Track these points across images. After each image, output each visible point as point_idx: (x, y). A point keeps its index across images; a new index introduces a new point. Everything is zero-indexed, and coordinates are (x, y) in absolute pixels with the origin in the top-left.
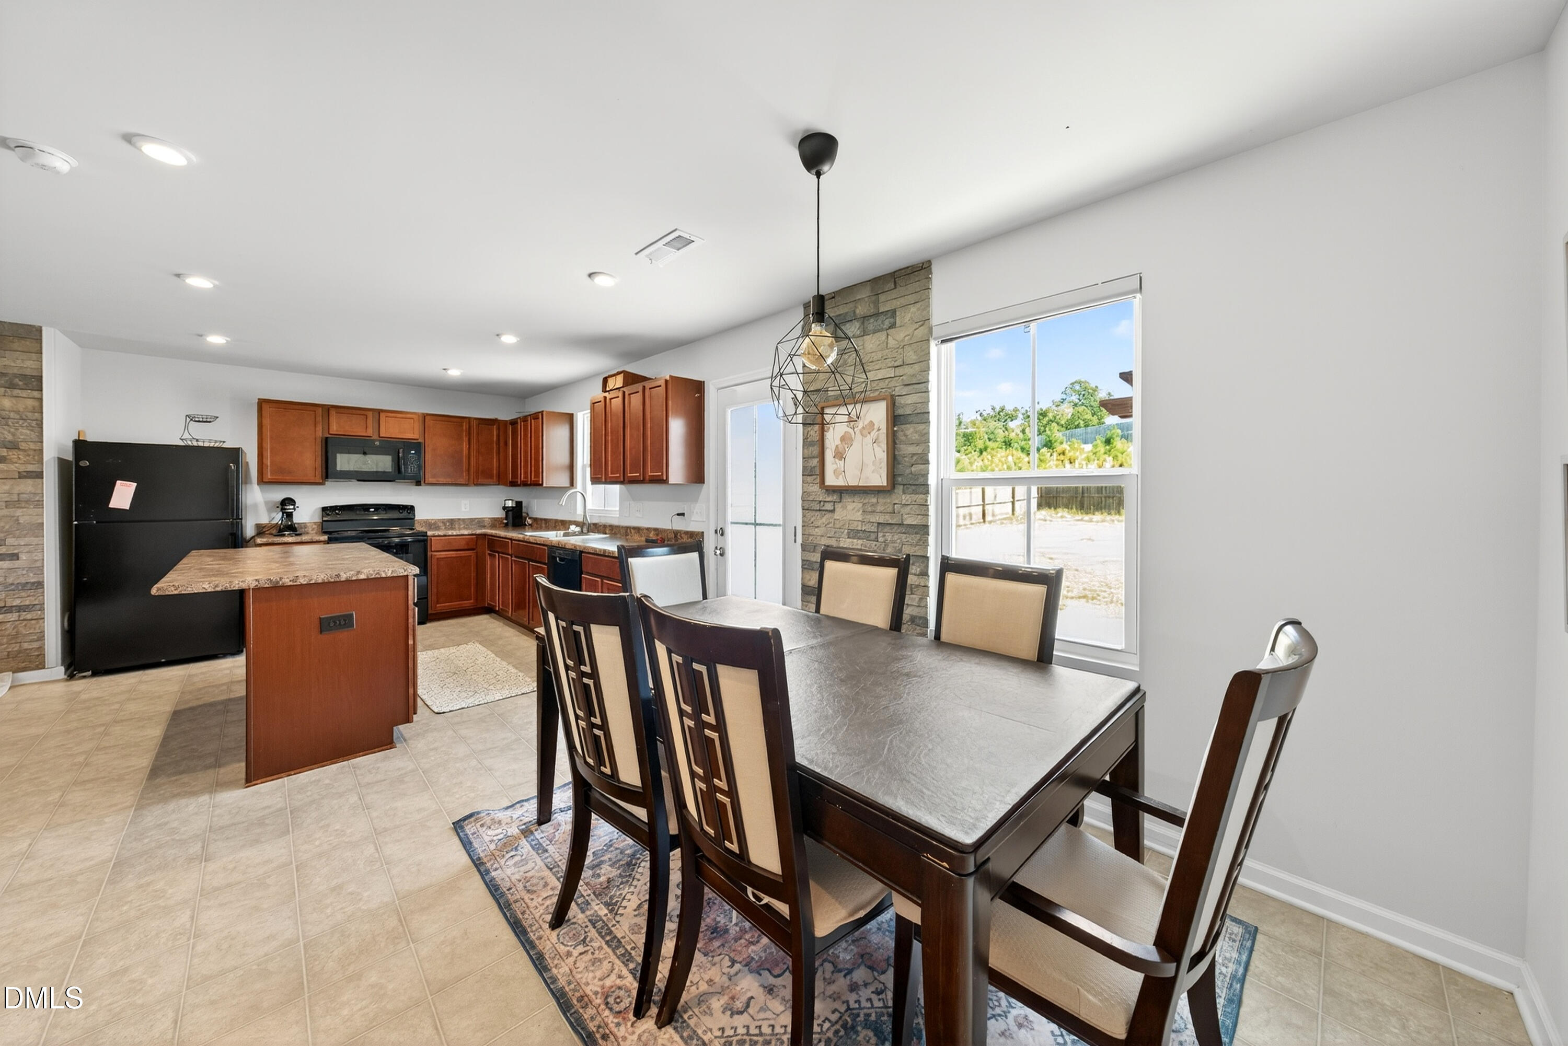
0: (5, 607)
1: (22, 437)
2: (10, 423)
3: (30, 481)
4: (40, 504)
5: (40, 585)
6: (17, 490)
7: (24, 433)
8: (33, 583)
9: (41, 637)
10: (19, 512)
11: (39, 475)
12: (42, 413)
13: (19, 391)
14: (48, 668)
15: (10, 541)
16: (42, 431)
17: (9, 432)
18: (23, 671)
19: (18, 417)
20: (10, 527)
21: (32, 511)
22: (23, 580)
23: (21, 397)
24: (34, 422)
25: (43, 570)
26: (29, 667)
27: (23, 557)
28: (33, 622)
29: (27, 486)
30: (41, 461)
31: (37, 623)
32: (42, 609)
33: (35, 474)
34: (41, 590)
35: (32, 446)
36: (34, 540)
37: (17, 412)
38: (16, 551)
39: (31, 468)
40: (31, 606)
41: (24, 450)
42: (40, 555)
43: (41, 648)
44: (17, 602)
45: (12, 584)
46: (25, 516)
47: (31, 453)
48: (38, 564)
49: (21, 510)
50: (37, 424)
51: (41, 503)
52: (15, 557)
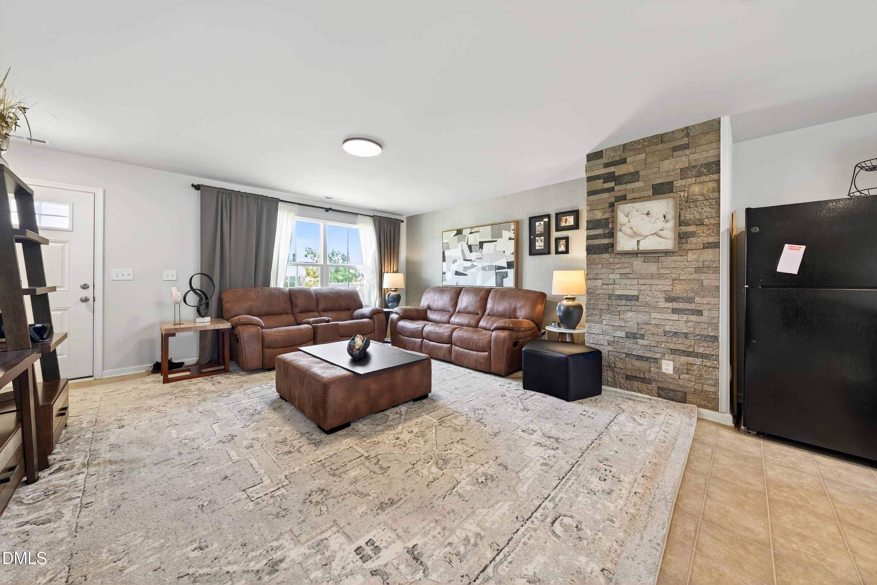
0: (694, 352)
1: (706, 214)
2: (698, 204)
3: (710, 251)
4: (717, 270)
5: (715, 339)
6: (702, 258)
7: (707, 211)
8: (712, 336)
9: (716, 384)
10: (703, 277)
11: (716, 245)
12: (719, 192)
13: (704, 177)
14: (720, 412)
15: (697, 299)
16: (720, 206)
17: (698, 212)
18: (705, 408)
19: (703, 198)
20: (698, 289)
21: (712, 276)
22: (705, 333)
23: (706, 182)
24: (714, 201)
25: (718, 327)
26: (708, 406)
27: (705, 313)
28: (711, 369)
29: (708, 255)
30: (718, 233)
31: (714, 371)
32: (717, 360)
33: (713, 245)
34: (716, 344)
35: (712, 221)
36: (713, 301)
37: (703, 195)
38: (700, 309)
39: (711, 240)
40: (710, 356)
41: (706, 225)
42: (716, 312)
43: (716, 393)
44: (701, 350)
45: (698, 335)
46: (707, 279)
47: (712, 227)
48: (715, 321)
49: (704, 275)
50: (716, 202)
51: (718, 268)
52: (699, 313)
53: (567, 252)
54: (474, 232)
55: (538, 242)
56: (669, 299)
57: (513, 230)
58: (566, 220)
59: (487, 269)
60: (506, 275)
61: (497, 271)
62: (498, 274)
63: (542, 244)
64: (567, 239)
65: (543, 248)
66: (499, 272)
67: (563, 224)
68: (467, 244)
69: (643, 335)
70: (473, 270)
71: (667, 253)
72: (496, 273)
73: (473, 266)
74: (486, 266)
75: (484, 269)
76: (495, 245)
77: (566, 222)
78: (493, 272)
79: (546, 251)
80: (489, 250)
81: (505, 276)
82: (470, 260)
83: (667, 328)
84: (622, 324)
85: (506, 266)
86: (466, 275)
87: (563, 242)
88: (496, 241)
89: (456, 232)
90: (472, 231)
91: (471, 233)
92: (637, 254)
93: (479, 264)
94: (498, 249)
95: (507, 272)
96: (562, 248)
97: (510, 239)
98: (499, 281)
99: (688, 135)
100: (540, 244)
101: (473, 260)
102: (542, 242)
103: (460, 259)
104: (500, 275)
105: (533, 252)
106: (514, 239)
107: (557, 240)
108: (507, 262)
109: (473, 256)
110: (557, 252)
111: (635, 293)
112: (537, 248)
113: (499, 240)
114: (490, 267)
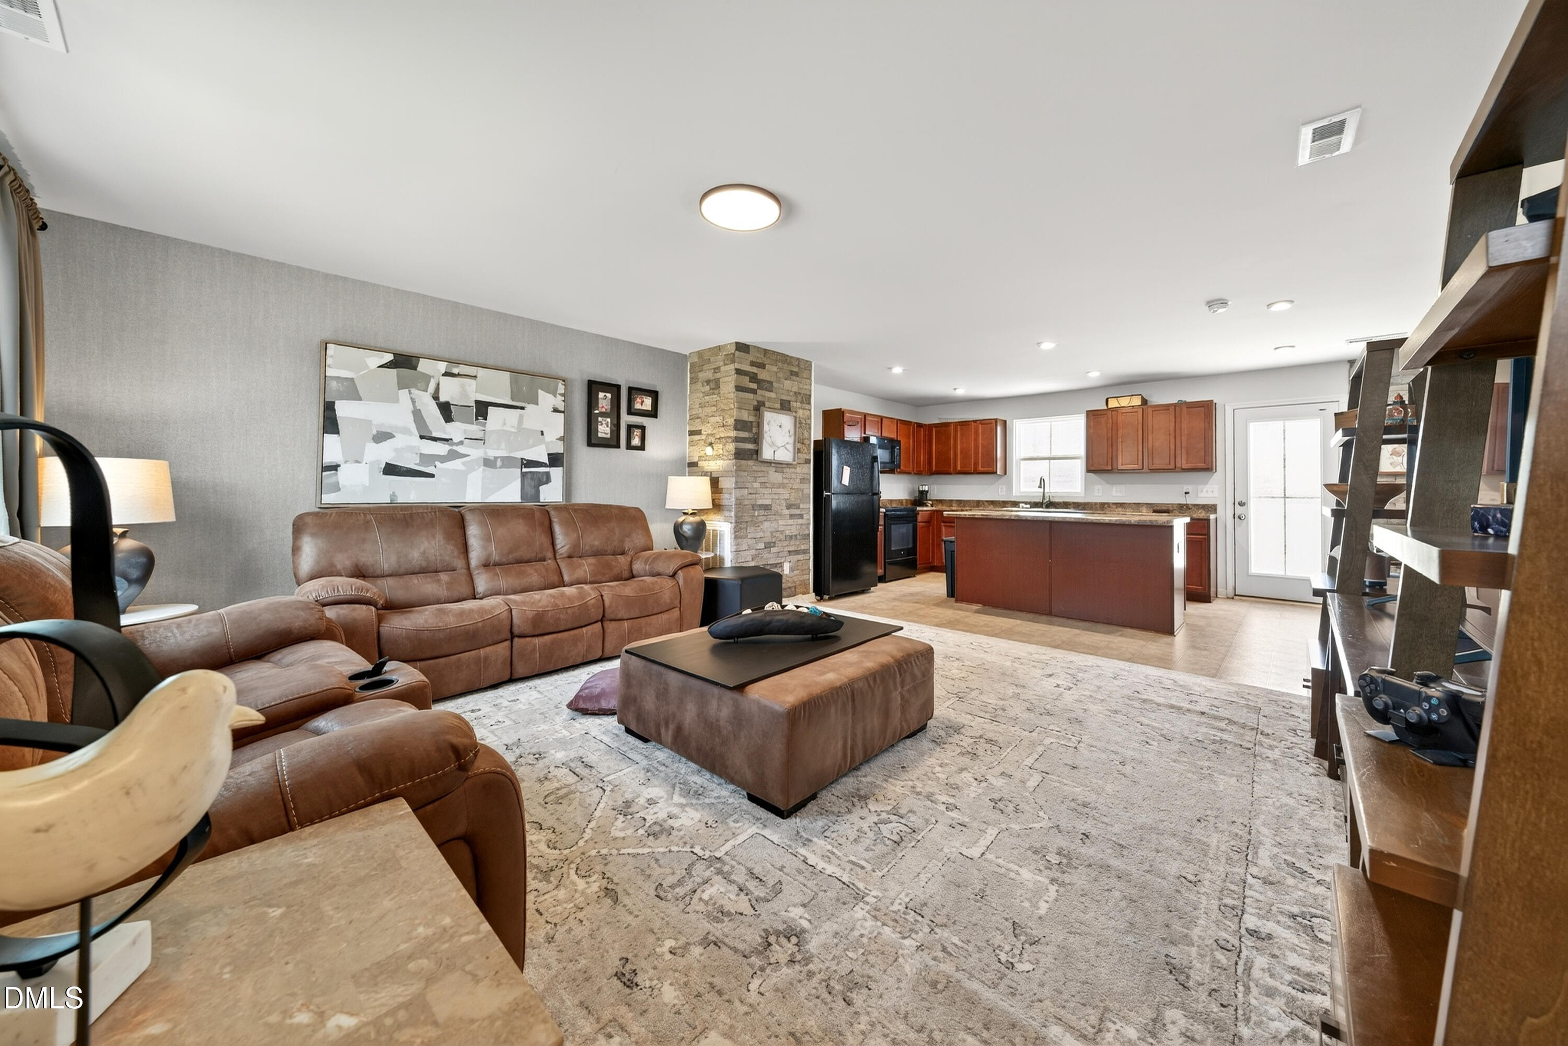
0: (800, 550)
1: (805, 436)
2: (802, 426)
3: (807, 466)
4: (809, 481)
6: (803, 471)
8: (807, 535)
9: (809, 573)
13: (804, 405)
14: (810, 593)
15: (800, 506)
17: (802, 432)
20: (800, 497)
21: (807, 486)
22: (804, 533)
23: (805, 409)
24: (809, 426)
25: (809, 526)
27: (805, 516)
28: (807, 561)
29: (806, 469)
30: (810, 452)
32: (809, 553)
33: (808, 461)
35: (808, 442)
36: (808, 506)
37: (804, 419)
38: (802, 513)
39: (807, 457)
40: (807, 551)
41: (805, 445)
43: (809, 580)
44: (803, 547)
45: (800, 535)
48: (809, 522)
49: (804, 485)
52: (801, 516)
53: (642, 447)
54: (459, 375)
55: (602, 424)
56: (789, 507)
57: (561, 395)
58: (643, 402)
59: (499, 463)
60: (547, 479)
61: (524, 470)
62: (529, 476)
63: (608, 430)
64: (643, 428)
65: (609, 436)
66: (530, 472)
67: (638, 406)
68: (436, 397)
69: (775, 543)
70: (457, 464)
71: (788, 465)
72: (523, 475)
73: (453, 455)
74: (496, 458)
75: (488, 463)
76: (521, 417)
77: (642, 404)
78: (517, 472)
79: (612, 443)
80: (505, 424)
81: (545, 480)
82: (447, 440)
83: (787, 533)
84: (761, 534)
85: (547, 461)
86: (432, 476)
87: (637, 433)
88: (522, 408)
89: (389, 357)
90: (455, 371)
91: (447, 374)
92: (771, 463)
93: (475, 452)
94: (527, 424)
95: (548, 474)
96: (636, 441)
97: (556, 410)
98: (530, 491)
99: (798, 366)
100: (604, 429)
101: (455, 441)
102: (607, 426)
103: (405, 431)
104: (532, 479)
105: (593, 441)
106: (563, 412)
107: (630, 428)
108: (549, 455)
109: (456, 430)
110: (629, 447)
111: (768, 502)
112: (600, 435)
113: (530, 408)
114: (507, 462)
